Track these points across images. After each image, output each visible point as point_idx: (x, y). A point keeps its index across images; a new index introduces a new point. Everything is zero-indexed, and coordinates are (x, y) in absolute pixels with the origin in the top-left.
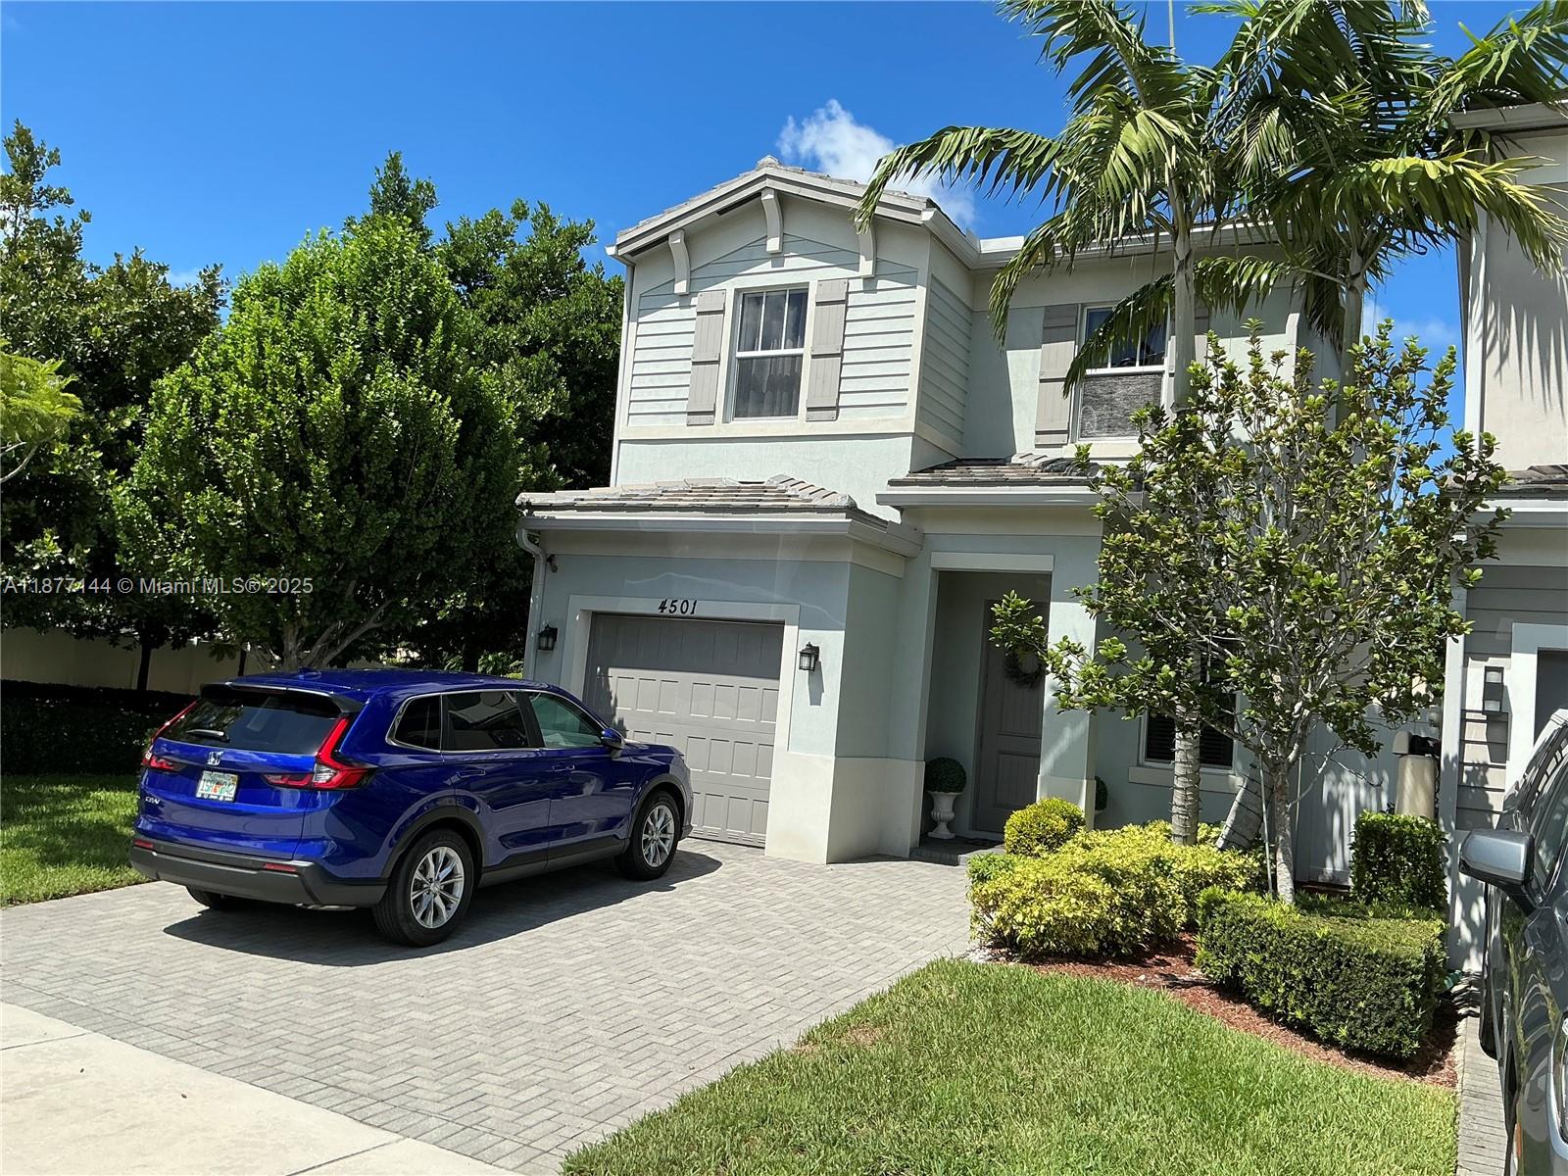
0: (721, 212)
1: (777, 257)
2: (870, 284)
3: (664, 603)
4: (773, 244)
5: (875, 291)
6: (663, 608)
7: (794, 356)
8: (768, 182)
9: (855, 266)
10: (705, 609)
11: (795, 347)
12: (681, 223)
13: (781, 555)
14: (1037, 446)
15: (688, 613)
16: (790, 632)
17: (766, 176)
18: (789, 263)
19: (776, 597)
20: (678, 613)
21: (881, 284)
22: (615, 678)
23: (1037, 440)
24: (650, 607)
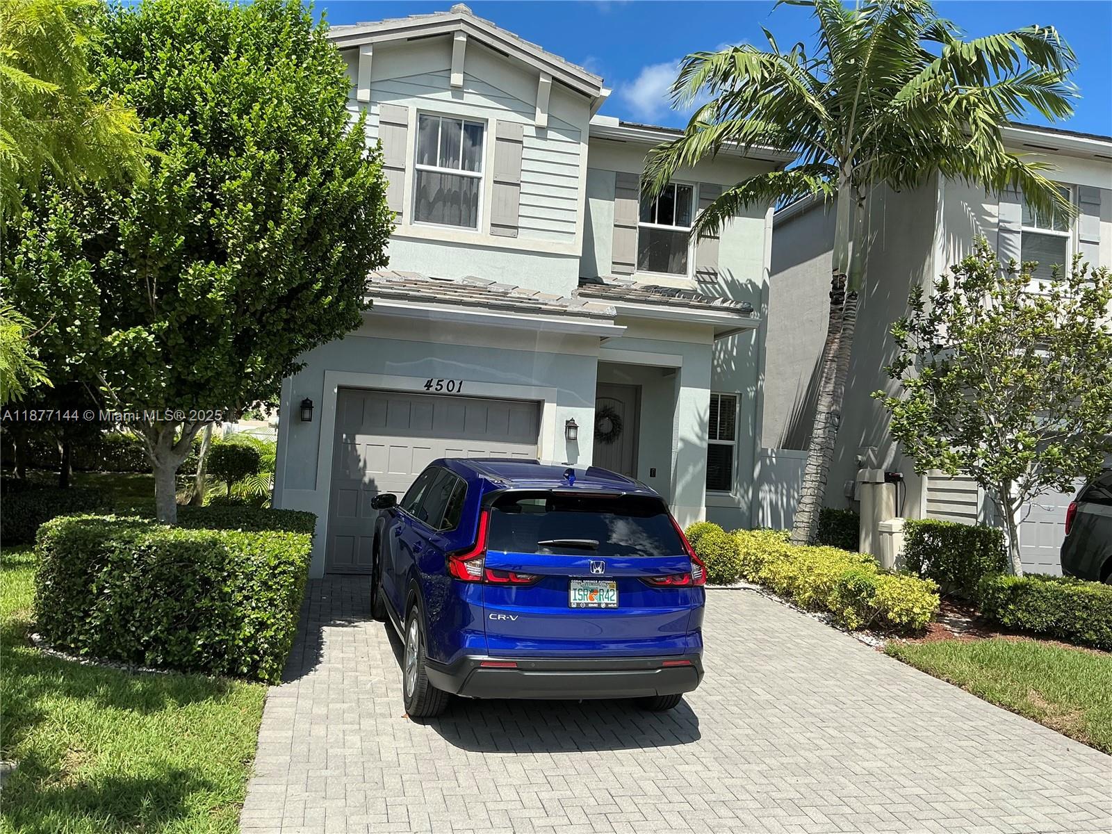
0: (409, 39)
1: (457, 91)
2: (541, 132)
3: (429, 382)
4: (457, 79)
5: (546, 139)
6: (428, 385)
7: (472, 178)
8: (462, 26)
9: (532, 115)
10: (469, 389)
11: (472, 169)
12: (376, 39)
13: (538, 348)
14: (613, 272)
15: (455, 391)
16: (550, 410)
17: (461, 21)
18: (468, 98)
19: (534, 382)
20: (444, 390)
21: (551, 134)
22: (363, 445)
23: (613, 268)
24: (418, 385)
